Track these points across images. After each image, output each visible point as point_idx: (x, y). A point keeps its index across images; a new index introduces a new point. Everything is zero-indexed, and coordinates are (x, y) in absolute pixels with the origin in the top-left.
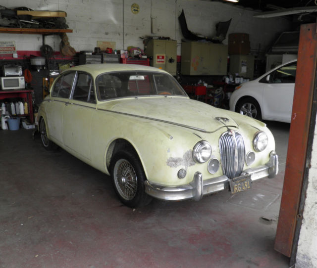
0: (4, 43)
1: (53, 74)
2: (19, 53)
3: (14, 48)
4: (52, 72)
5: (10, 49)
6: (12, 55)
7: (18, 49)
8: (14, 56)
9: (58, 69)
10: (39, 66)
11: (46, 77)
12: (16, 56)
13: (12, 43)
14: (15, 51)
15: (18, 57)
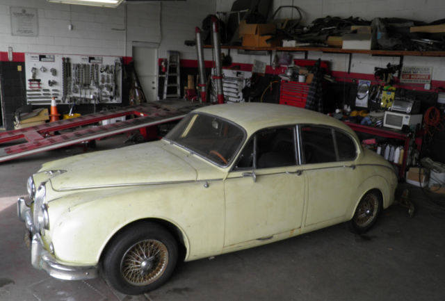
2: (432, 83)
3: (429, 76)
5: (423, 77)
6: (423, 85)
7: (435, 78)
8: (425, 88)
12: (427, 87)
13: (428, 69)
14: (430, 81)
15: (431, 89)
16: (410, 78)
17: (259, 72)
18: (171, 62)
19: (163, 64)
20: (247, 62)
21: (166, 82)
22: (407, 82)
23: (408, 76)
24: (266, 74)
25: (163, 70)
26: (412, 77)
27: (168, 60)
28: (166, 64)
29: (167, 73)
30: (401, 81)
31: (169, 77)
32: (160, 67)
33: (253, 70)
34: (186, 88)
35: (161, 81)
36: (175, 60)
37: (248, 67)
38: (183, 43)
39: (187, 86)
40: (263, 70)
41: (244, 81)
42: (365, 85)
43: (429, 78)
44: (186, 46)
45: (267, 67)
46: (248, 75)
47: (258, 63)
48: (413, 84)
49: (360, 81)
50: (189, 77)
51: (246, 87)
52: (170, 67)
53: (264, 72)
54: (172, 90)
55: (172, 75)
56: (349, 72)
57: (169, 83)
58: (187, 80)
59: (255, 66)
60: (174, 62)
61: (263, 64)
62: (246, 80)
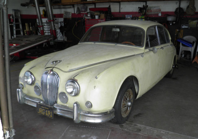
0: (155, 7)
1: (184, 27)
2: (162, 13)
3: (160, 10)
4: (182, 26)
5: (157, 11)
6: (158, 14)
7: (163, 10)
8: (159, 15)
9: (188, 24)
10: (171, 21)
11: (178, 29)
12: (160, 15)
13: (159, 7)
14: (160, 12)
15: (161, 15)
16: (151, 12)
17: (67, 17)
18: (15, 16)
19: (11, 17)
20: (59, 13)
21: (14, 28)
22: (150, 14)
23: (150, 11)
24: (72, 18)
25: (12, 21)
26: (152, 11)
27: (14, 15)
28: (13, 17)
29: (14, 22)
30: (147, 14)
31: (16, 25)
32: (10, 19)
33: (64, 17)
34: (25, 31)
35: (11, 27)
36: (17, 15)
37: (60, 16)
38: (20, 5)
39: (26, 29)
40: (70, 16)
41: (59, 23)
42: (130, 17)
43: (160, 11)
44: (22, 6)
45: (72, 14)
46: (61, 20)
47: (66, 13)
48: (153, 14)
49: (126, 15)
50: (26, 24)
51: (61, 27)
52: (15, 19)
53: (71, 17)
54: (18, 33)
55: (17, 23)
56: (120, 12)
57: (16, 28)
58: (25, 26)
59: (64, 14)
60: (17, 16)
61: (69, 13)
62: (60, 22)
